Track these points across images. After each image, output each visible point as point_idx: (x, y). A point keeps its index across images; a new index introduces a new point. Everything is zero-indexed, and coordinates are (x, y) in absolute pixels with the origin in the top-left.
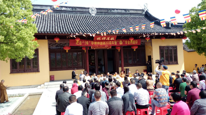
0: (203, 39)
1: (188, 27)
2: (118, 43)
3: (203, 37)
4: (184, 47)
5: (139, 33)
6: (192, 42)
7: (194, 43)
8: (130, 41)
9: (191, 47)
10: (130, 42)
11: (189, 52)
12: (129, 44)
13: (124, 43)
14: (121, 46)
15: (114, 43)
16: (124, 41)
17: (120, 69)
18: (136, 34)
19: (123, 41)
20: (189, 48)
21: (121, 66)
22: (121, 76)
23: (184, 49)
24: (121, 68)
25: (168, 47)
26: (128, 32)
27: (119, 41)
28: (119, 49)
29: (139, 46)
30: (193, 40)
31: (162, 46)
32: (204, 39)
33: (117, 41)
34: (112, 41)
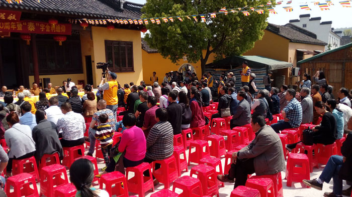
0: (169, 33)
1: (148, 11)
2: (25, 27)
3: (168, 31)
4: (142, 45)
5: (68, 13)
6: (154, 37)
7: (156, 40)
8: (50, 25)
9: (152, 46)
10: (50, 29)
11: (149, 53)
12: (48, 30)
13: (37, 28)
14: (32, 35)
15: (16, 26)
16: (37, 24)
17: (31, 79)
18: (62, 12)
19: (35, 25)
20: (150, 47)
21: (33, 73)
22: (33, 93)
23: (142, 48)
24: (33, 76)
25: (119, 42)
26: (46, 8)
27: (27, 24)
28: (28, 41)
29: (68, 37)
30: (156, 34)
31: (110, 41)
32: (170, 35)
33: (22, 23)
34: (12, 23)
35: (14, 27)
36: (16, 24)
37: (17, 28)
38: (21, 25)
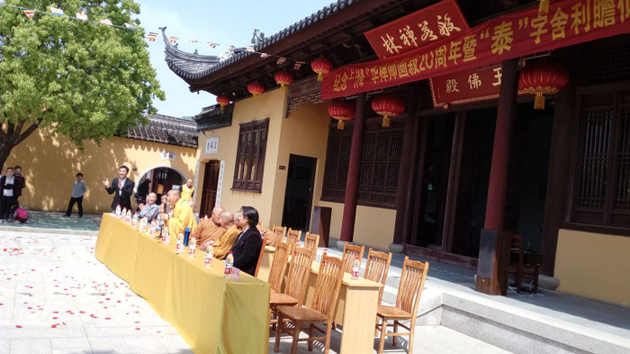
2: (484, 46)
8: (569, 10)
10: (570, 21)
15: (461, 51)
16: (523, 23)
19: (514, 27)
27: (492, 34)
33: (478, 37)
34: (453, 44)
35: (456, 56)
36: (461, 46)
37: (463, 57)
38: (473, 42)
